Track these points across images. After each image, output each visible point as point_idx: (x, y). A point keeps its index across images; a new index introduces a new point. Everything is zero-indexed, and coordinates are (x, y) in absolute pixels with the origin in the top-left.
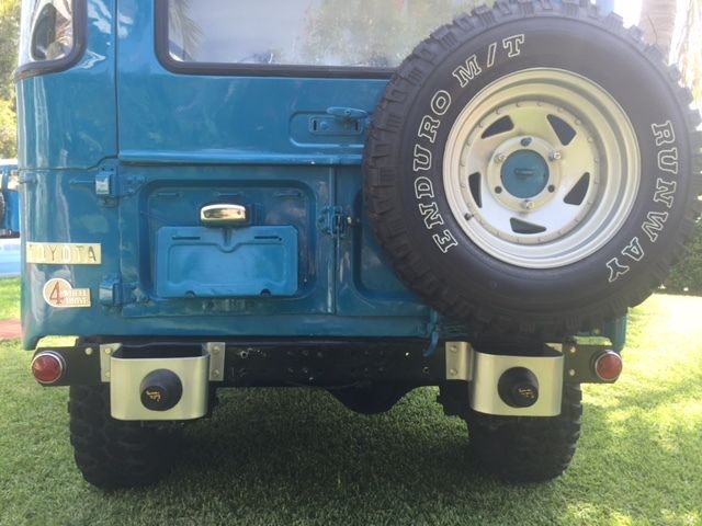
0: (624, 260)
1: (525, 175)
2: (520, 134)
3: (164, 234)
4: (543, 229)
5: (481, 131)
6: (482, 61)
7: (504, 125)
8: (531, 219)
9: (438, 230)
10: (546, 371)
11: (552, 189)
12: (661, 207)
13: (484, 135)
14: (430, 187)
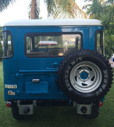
0: (99, 92)
3: (27, 83)
4: (87, 85)
6: (75, 61)
8: (85, 83)
9: (69, 87)
11: (89, 78)
12: (105, 84)
14: (68, 81)
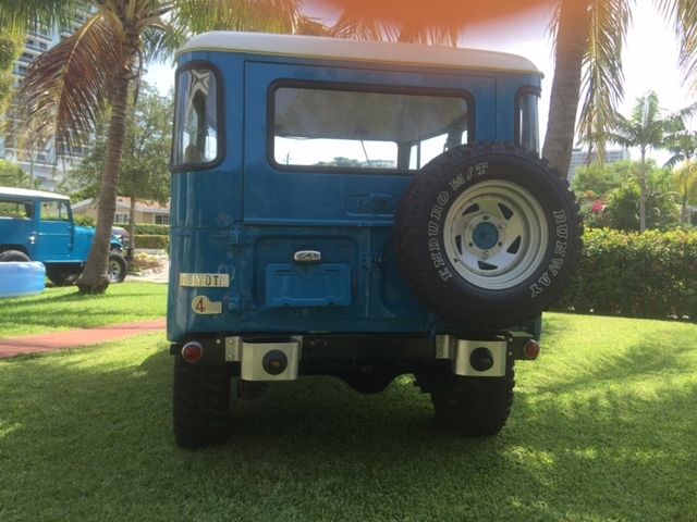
0: (540, 285)
1: (486, 237)
2: (483, 213)
3: (270, 269)
4: (495, 267)
5: (462, 212)
6: (464, 176)
7: (475, 208)
8: (489, 261)
9: (442, 268)
10: (497, 349)
11: (500, 244)
12: (558, 256)
13: (464, 214)
14: (437, 245)
